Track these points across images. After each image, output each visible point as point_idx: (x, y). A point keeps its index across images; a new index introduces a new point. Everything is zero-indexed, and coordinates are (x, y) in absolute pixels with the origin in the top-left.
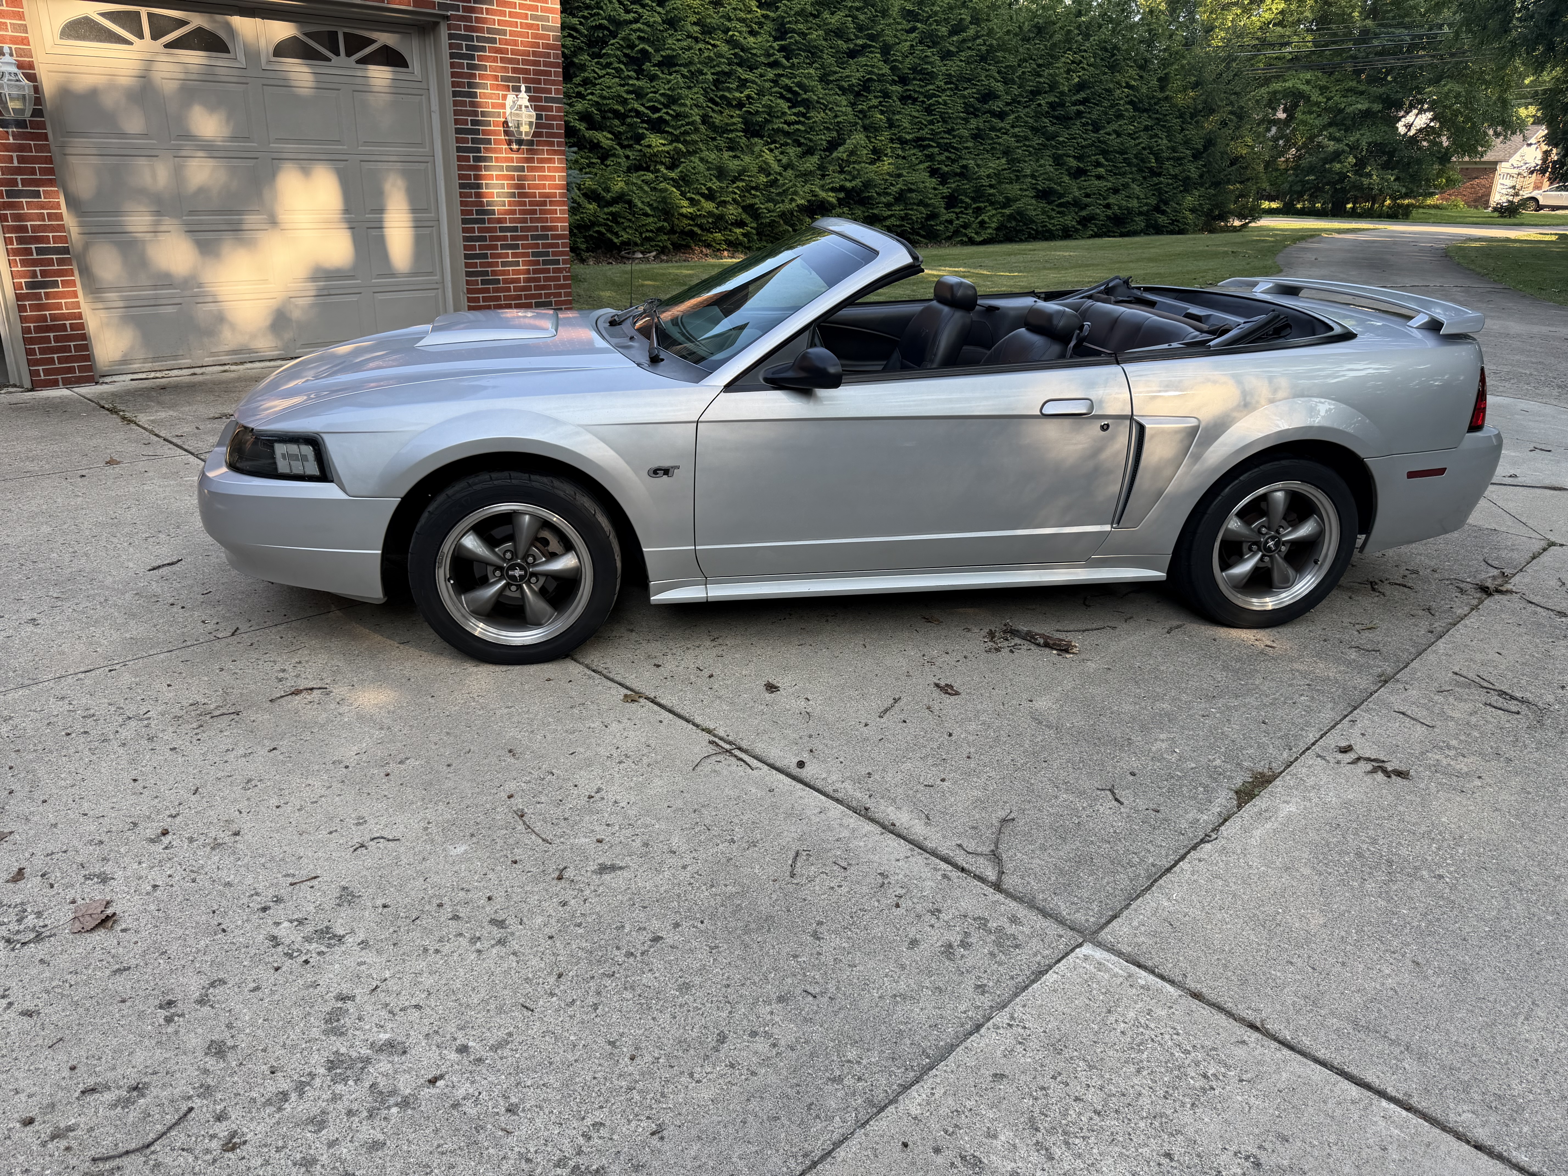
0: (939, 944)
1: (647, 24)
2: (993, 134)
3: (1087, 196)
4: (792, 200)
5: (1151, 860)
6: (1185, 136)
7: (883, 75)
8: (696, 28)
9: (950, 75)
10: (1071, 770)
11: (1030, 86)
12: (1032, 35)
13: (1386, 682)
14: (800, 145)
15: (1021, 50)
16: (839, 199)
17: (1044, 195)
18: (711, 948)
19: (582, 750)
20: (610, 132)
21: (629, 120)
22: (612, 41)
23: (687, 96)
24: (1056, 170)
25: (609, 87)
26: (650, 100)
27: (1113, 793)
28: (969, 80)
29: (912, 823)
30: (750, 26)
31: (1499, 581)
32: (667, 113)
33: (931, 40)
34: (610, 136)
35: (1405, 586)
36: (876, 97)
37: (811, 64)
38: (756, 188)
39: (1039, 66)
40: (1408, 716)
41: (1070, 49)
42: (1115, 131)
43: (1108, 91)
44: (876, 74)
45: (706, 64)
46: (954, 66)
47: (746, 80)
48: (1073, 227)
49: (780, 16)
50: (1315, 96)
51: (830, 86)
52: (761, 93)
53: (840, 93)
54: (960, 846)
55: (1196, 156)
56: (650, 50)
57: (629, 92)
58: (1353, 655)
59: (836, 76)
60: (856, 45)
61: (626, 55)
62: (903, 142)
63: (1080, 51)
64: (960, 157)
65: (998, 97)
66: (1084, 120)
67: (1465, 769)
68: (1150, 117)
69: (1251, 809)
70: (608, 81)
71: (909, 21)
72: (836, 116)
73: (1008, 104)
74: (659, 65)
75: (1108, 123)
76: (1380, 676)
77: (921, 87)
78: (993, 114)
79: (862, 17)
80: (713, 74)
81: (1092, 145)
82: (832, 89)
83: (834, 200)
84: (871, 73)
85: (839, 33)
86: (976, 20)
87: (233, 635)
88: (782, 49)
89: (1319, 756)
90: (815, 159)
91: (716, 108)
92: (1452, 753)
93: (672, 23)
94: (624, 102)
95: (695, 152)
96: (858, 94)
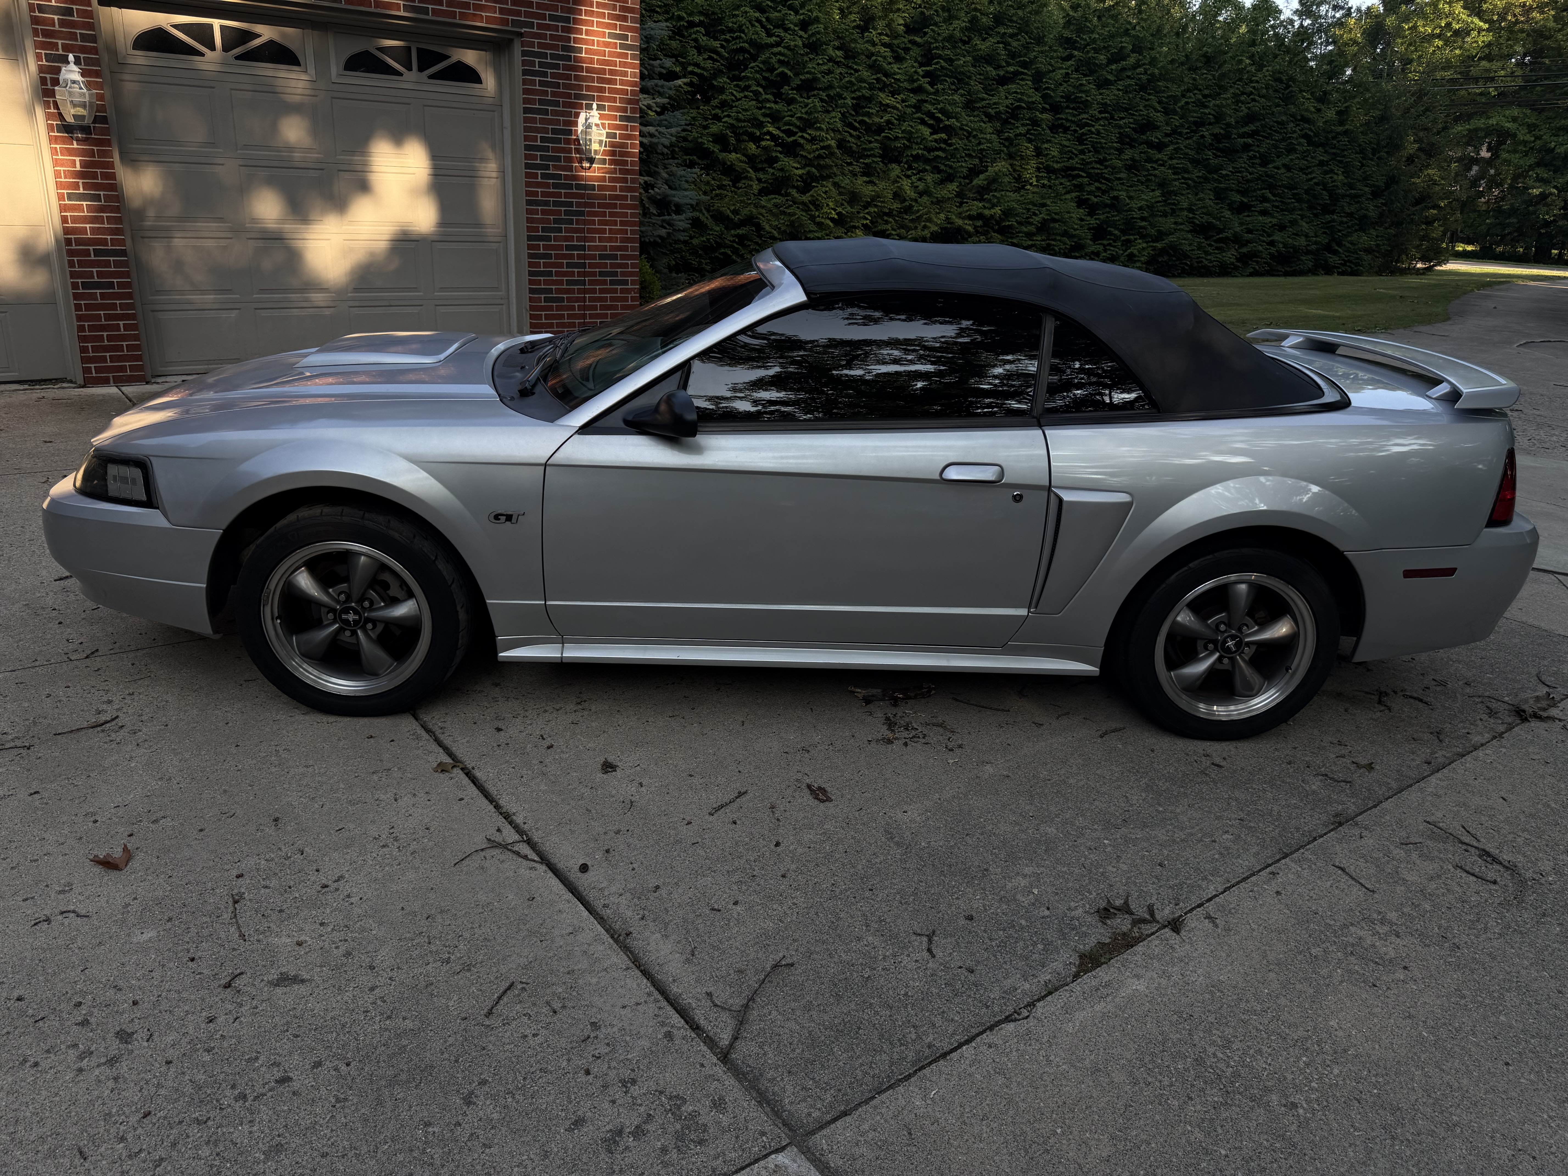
0: (607, 1128)
1: (788, 48)
2: (1149, 165)
3: (1249, 231)
4: (925, 227)
5: (930, 1038)
6: (1365, 172)
7: (1033, 103)
8: (839, 53)
9: (1106, 104)
10: (896, 903)
11: (1193, 117)
12: (1199, 65)
13: (1340, 824)
14: (939, 171)
15: (1186, 80)
16: (975, 227)
17: (1202, 230)
18: (338, 1100)
19: (352, 826)
20: (744, 155)
21: (763, 143)
22: (752, 65)
23: (824, 120)
24: (1217, 204)
25: (746, 110)
26: (786, 124)
27: (930, 941)
28: (1126, 110)
29: (670, 957)
30: (896, 52)
31: (1544, 704)
32: (802, 137)
33: (1088, 68)
34: (744, 158)
35: (1421, 701)
36: (1023, 125)
37: (956, 91)
38: (890, 214)
39: (1205, 96)
40: (1347, 874)
41: (1240, 80)
42: (1285, 166)
43: (1281, 123)
44: (1025, 102)
45: (847, 88)
46: (1110, 95)
47: (887, 105)
48: (1232, 264)
49: (927, 42)
50: (1523, 135)
51: (976, 113)
52: (902, 118)
53: (985, 119)
54: (709, 995)
55: (1376, 194)
56: (789, 73)
57: (765, 115)
58: (1316, 784)
59: (984, 103)
60: (1007, 72)
61: (765, 78)
62: (1049, 170)
63: (1252, 82)
64: (1112, 189)
65: (1158, 128)
66: (1251, 153)
67: (1392, 954)
68: (1326, 152)
69: (1088, 980)
70: (746, 104)
71: (1066, 49)
72: (980, 144)
73: (1167, 135)
74: (799, 88)
75: (1278, 157)
76: (1337, 815)
77: (1074, 116)
78: (1150, 145)
79: (1015, 44)
80: (853, 98)
81: (1258, 179)
82: (978, 116)
83: (970, 229)
84: (1020, 100)
85: (989, 59)
86: (1137, 49)
87: (87, 657)
88: (927, 74)
89: (1209, 917)
90: (953, 187)
91: (854, 133)
92: (1383, 930)
93: (814, 47)
94: (760, 125)
95: (828, 177)
96: (1005, 122)
